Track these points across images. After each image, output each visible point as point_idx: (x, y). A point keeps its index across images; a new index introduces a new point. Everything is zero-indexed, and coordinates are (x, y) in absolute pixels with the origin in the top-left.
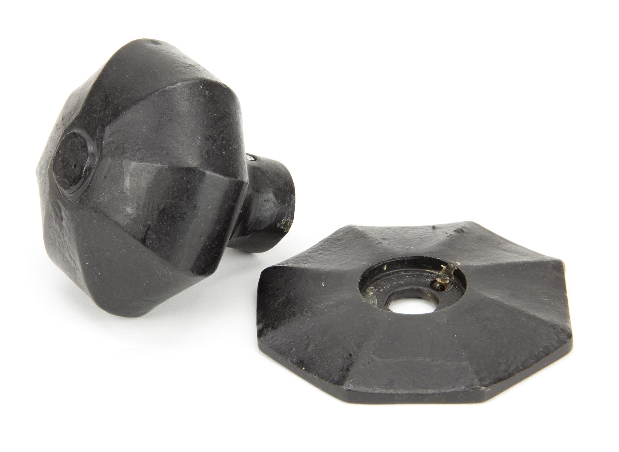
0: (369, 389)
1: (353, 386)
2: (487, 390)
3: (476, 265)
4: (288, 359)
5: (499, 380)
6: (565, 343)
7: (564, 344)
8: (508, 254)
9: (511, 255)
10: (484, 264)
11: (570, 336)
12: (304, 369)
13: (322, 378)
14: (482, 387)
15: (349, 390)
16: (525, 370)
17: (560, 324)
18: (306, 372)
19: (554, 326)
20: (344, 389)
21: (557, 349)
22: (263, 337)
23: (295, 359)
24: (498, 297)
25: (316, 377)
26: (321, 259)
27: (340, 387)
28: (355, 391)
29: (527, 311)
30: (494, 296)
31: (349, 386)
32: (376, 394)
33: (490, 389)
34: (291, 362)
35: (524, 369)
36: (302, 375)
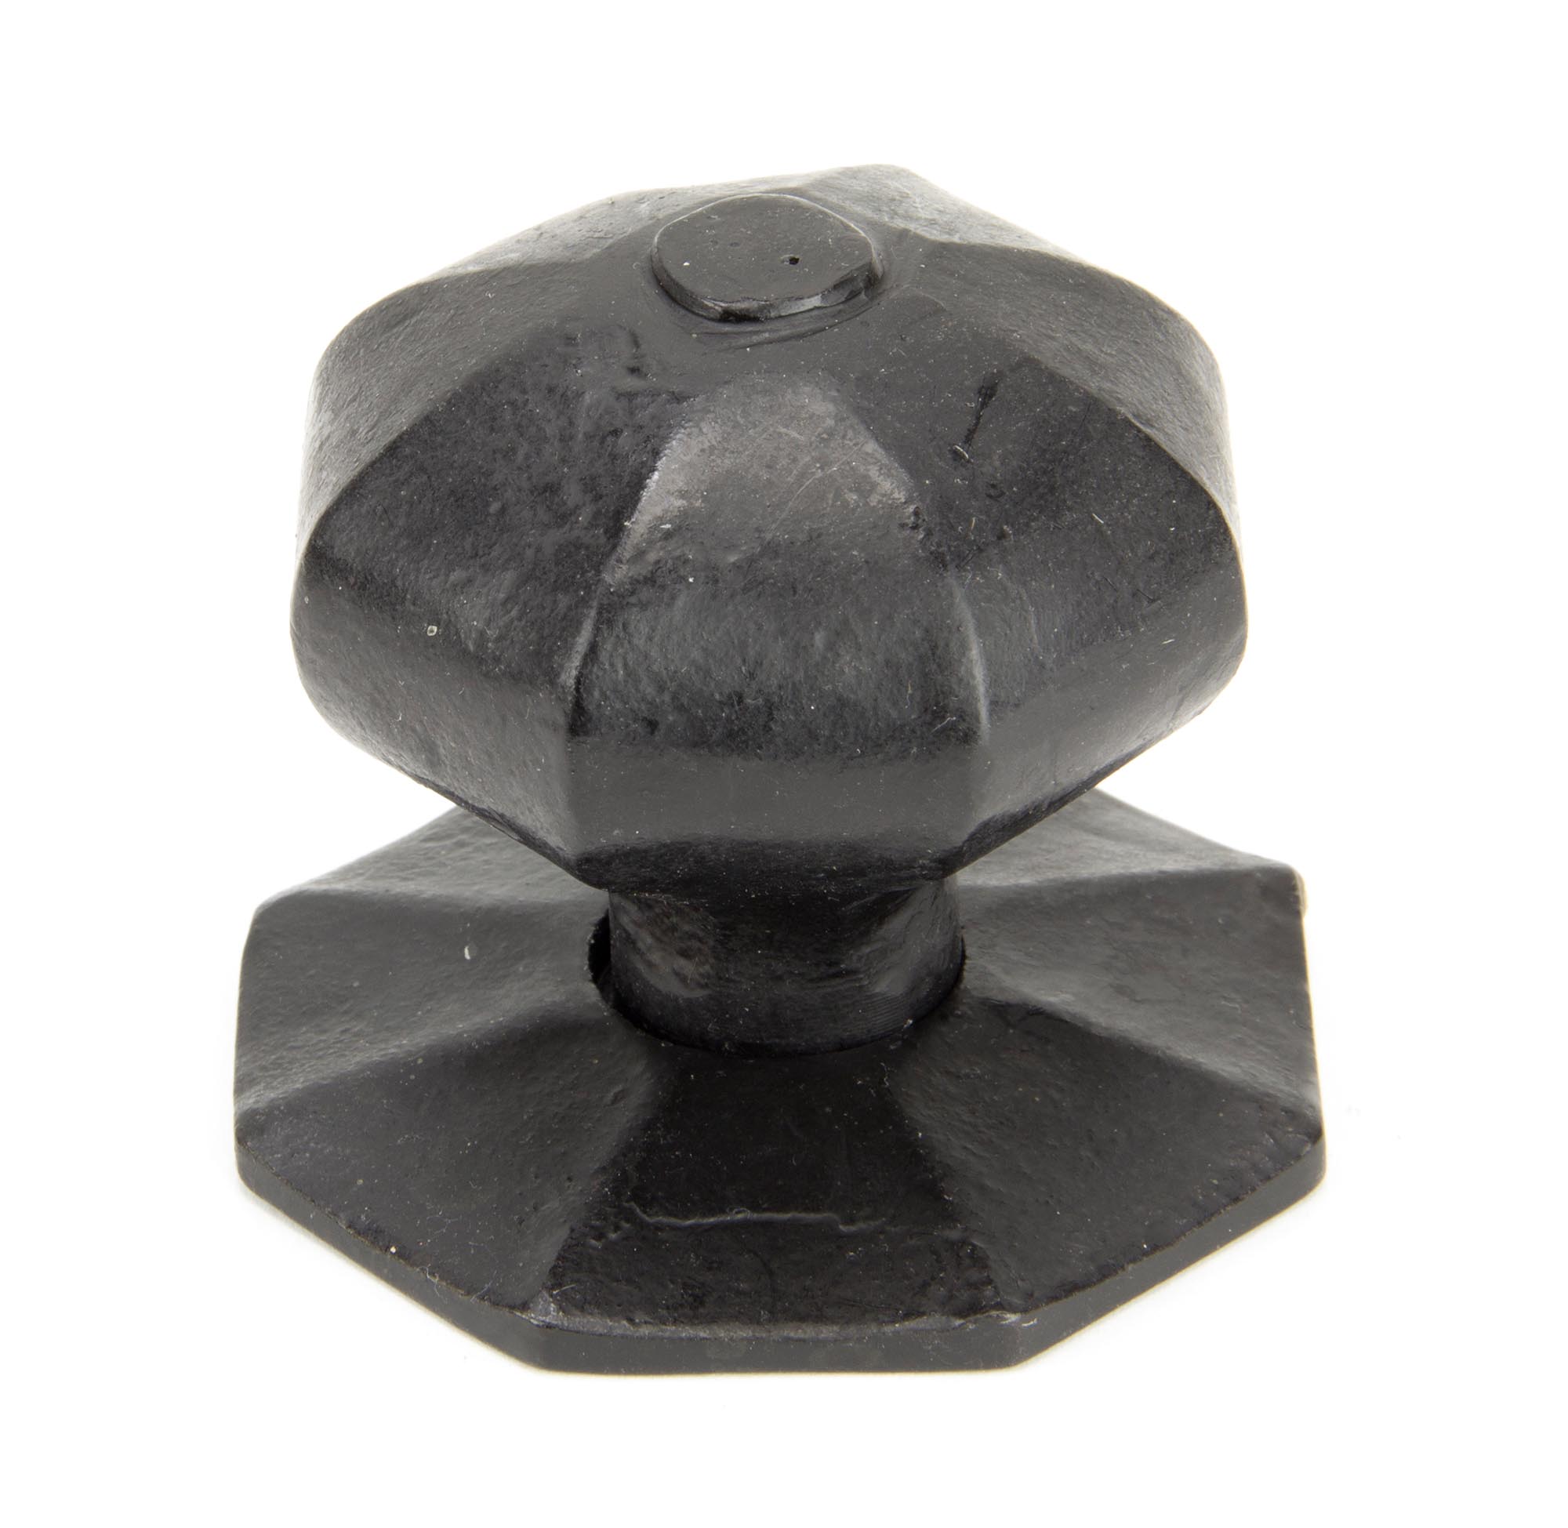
0: (619, 1322)
1: (561, 1313)
2: (1026, 1325)
3: (996, 887)
4: (339, 1217)
5: (1070, 1288)
6: (1298, 1157)
7: (1292, 1162)
8: (1109, 845)
9: (1118, 848)
10: (1027, 880)
11: (1314, 1133)
12: (393, 1250)
13: (457, 1285)
14: (1008, 1316)
15: (549, 1326)
16: (1158, 1254)
17: (1281, 1091)
18: (401, 1261)
19: (1261, 1101)
20: (532, 1320)
21: (1269, 1178)
22: (253, 1139)
23: (363, 1218)
24: (1068, 997)
25: (436, 1280)
26: (463, 863)
27: (518, 1314)
28: (568, 1330)
29: (1169, 1048)
30: (1055, 996)
31: (547, 1313)
32: (641, 1338)
33: (1035, 1320)
34: (349, 1227)
35: (1155, 1248)
36: (386, 1271)
